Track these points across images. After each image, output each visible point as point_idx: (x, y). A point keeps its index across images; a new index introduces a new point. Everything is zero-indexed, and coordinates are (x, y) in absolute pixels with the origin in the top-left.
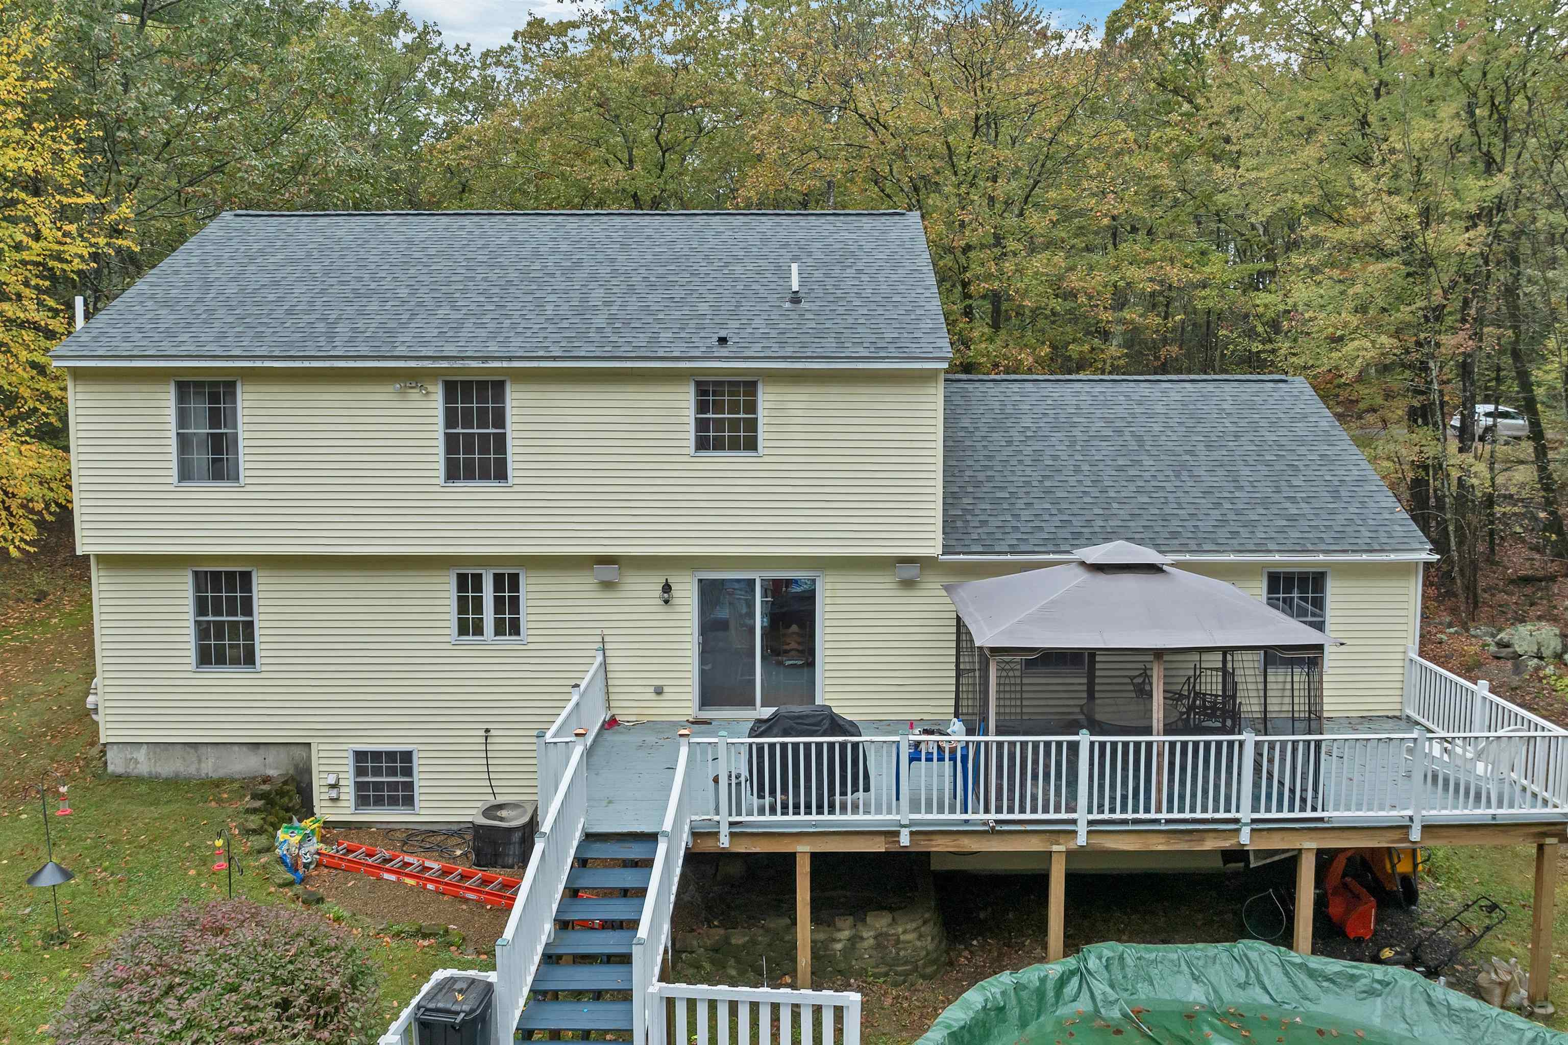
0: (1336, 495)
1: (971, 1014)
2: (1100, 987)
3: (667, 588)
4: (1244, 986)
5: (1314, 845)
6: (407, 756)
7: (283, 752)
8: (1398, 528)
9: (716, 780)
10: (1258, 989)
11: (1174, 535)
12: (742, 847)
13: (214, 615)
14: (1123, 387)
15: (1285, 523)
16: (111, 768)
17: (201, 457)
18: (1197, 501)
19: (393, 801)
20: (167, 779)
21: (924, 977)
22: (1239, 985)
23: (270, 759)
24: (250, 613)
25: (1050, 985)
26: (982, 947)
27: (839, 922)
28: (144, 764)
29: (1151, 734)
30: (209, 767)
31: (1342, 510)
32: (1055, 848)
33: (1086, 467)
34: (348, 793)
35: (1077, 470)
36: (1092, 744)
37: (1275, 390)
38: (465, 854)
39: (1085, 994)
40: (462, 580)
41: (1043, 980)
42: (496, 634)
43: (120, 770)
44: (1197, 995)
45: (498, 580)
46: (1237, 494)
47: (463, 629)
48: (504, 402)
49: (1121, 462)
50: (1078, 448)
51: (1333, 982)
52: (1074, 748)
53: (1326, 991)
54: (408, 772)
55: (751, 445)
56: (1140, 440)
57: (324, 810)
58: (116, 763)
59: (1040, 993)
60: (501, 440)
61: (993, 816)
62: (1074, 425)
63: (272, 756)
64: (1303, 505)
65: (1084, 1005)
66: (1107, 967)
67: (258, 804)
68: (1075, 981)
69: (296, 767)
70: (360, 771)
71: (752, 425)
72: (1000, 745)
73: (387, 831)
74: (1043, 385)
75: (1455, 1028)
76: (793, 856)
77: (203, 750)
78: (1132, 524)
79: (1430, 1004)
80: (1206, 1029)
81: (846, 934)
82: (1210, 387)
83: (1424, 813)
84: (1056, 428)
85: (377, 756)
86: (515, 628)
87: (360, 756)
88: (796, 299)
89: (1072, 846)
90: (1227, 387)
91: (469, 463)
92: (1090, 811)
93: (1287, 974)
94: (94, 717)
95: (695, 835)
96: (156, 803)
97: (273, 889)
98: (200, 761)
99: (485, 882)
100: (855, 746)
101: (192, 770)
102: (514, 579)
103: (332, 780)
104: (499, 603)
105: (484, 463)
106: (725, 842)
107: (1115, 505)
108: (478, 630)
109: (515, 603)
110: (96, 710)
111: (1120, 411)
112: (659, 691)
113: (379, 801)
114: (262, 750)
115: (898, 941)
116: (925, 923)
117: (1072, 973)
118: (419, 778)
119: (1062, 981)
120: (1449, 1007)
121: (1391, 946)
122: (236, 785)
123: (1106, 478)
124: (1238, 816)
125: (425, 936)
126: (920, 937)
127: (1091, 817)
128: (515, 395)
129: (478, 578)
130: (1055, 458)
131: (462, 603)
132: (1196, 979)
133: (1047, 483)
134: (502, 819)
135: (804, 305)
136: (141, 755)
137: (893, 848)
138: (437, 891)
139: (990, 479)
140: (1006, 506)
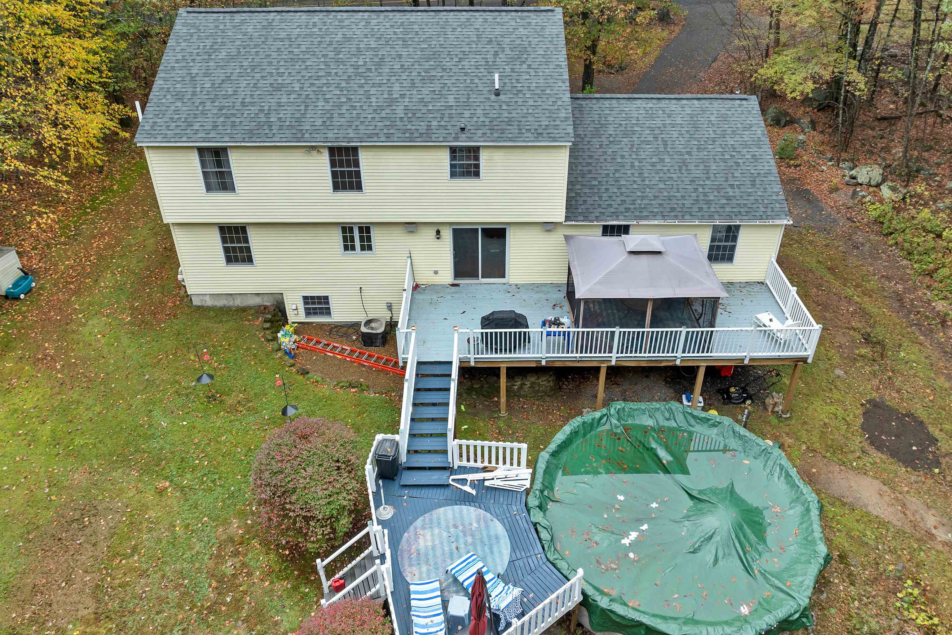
0: (753, 184)
1: (566, 436)
2: (614, 421)
3: (438, 232)
4: (668, 419)
5: (705, 364)
6: (326, 298)
7: (270, 296)
8: (777, 205)
9: (469, 342)
10: (673, 421)
11: (673, 209)
12: (479, 366)
13: (231, 243)
14: (663, 104)
15: (725, 202)
16: (194, 303)
17: (213, 180)
18: (687, 187)
19: (322, 314)
20: (220, 308)
21: (549, 396)
22: (667, 419)
23: (265, 299)
24: (248, 243)
25: (596, 421)
26: (573, 379)
27: (516, 379)
28: (209, 302)
29: (644, 328)
30: (238, 302)
31: (754, 194)
32: (602, 365)
33: (637, 164)
34: (302, 311)
35: (633, 166)
36: (620, 332)
37: (740, 106)
38: (357, 339)
39: (608, 422)
40: (344, 230)
41: (593, 419)
42: (361, 250)
43: (199, 304)
44: (650, 422)
45: (361, 229)
46: (707, 182)
47: (346, 248)
48: (358, 156)
49: (654, 160)
50: (635, 150)
51: (701, 420)
52: (613, 333)
53: (698, 423)
54: (328, 303)
55: (477, 174)
56: (665, 144)
57: (292, 317)
58: (196, 302)
59: (592, 424)
60: (358, 174)
61: (578, 355)
62: (634, 132)
63: (266, 298)
64: (737, 190)
65: (607, 427)
66: (617, 412)
67: (268, 325)
68: (605, 418)
69: (277, 302)
70: (305, 303)
71: (477, 166)
72: (583, 332)
73: (321, 326)
74: (622, 101)
75: (740, 442)
76: (499, 368)
77: (233, 296)
78: (654, 202)
79: (734, 432)
80: (651, 439)
81: (519, 383)
82: (707, 103)
83: (751, 354)
84: (625, 135)
85: (312, 298)
86: (370, 248)
87: (305, 298)
88: (497, 93)
89: (609, 364)
90: (716, 104)
91: (344, 183)
92: (618, 353)
93: (685, 416)
94: (183, 283)
95: (460, 362)
96: (221, 322)
97: (287, 369)
98: (234, 300)
99: (370, 356)
100: (525, 333)
101: (231, 303)
102: (368, 230)
103: (294, 307)
104: (362, 239)
105: (351, 183)
106: (472, 364)
107: (648, 190)
108: (353, 248)
109: (369, 239)
110: (183, 281)
111: (658, 122)
112: (436, 272)
113: (315, 313)
114: (261, 296)
115: (539, 385)
116: (551, 376)
117: (604, 415)
118: (333, 305)
119: (601, 418)
120: (739, 434)
121: (735, 386)
122: (253, 311)
123: (645, 171)
124: (676, 355)
125: (353, 387)
126: (549, 382)
127: (618, 355)
128: (363, 153)
129: (351, 230)
130: (623, 157)
131: (345, 239)
132: (651, 417)
133: (617, 175)
134: (372, 328)
135: (502, 97)
136: (207, 298)
137: (539, 365)
138: (351, 361)
139: (590, 172)
140: (596, 191)
